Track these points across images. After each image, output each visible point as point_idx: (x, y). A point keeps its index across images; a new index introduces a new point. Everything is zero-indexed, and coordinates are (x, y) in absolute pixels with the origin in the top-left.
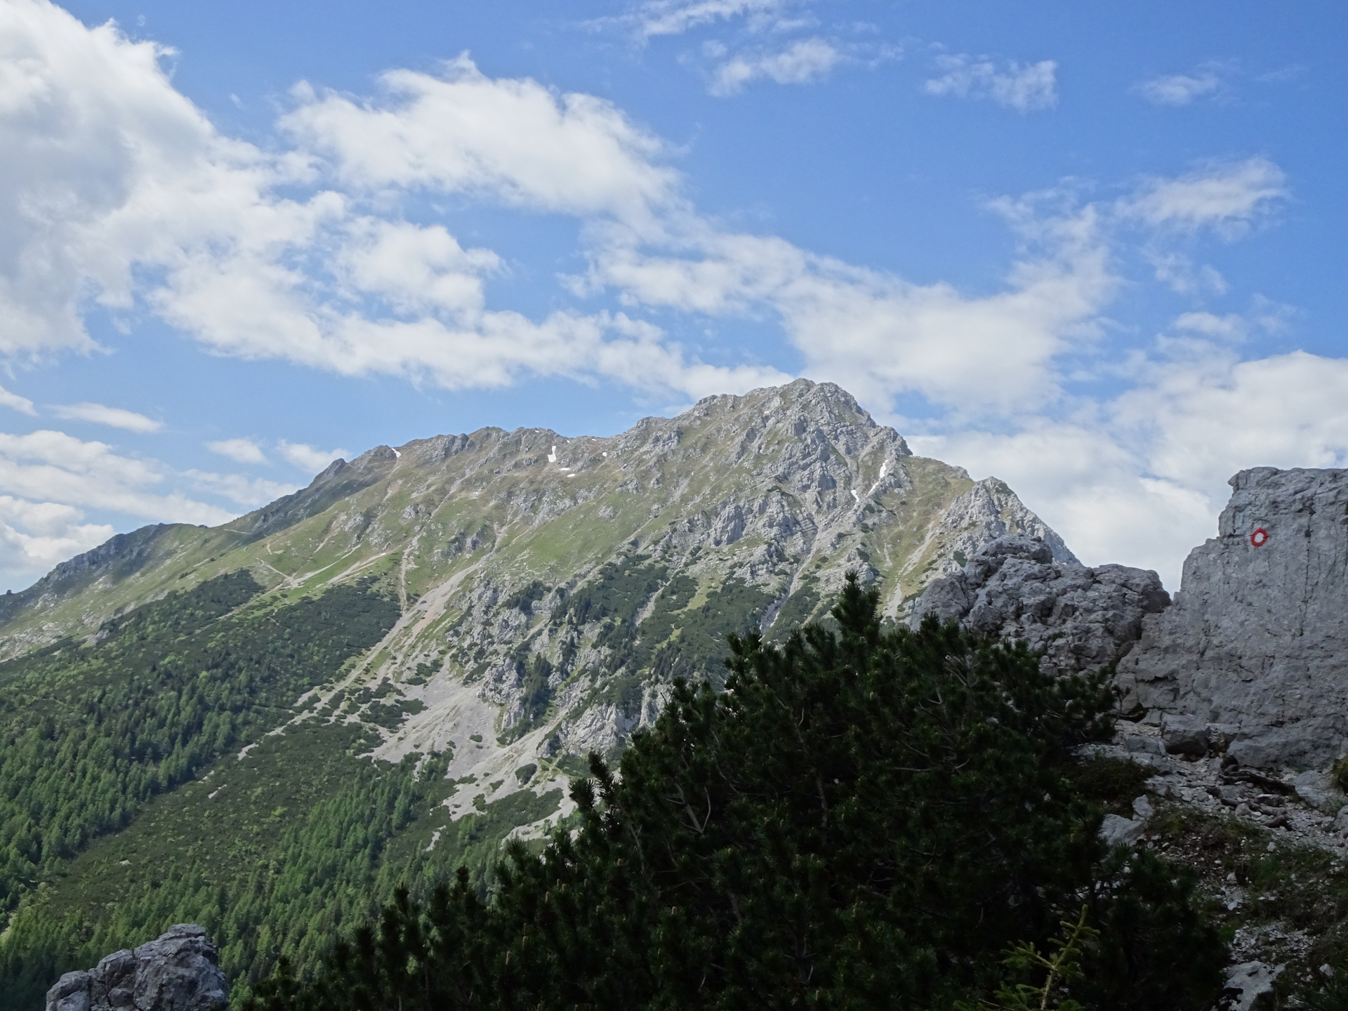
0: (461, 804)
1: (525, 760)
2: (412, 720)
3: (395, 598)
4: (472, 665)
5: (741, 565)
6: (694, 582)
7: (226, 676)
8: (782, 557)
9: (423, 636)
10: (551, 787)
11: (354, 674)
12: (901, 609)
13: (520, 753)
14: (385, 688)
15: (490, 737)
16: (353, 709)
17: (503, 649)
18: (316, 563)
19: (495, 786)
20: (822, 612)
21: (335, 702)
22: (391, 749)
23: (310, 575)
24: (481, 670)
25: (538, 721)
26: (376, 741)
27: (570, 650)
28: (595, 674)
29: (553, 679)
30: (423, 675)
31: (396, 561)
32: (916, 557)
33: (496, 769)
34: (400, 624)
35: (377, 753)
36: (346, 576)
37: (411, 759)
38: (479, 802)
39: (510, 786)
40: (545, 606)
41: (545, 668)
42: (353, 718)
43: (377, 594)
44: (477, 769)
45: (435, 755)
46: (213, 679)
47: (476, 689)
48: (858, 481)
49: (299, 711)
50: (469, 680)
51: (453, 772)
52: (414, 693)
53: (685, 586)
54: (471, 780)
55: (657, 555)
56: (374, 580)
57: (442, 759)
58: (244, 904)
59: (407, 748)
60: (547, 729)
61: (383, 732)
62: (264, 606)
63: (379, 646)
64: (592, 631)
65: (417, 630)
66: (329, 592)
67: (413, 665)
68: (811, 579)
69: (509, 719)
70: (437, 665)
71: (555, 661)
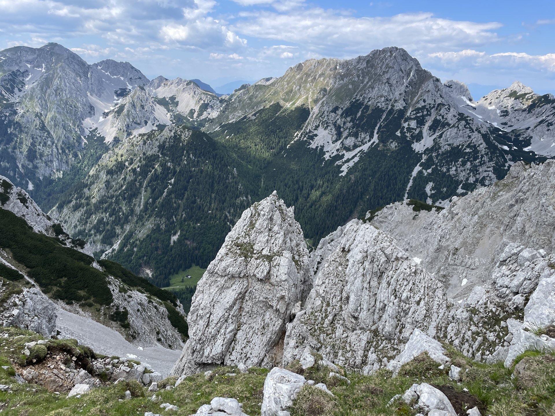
0: (327, 157)
1: (338, 147)
2: (316, 138)
3: (309, 109)
4: (325, 125)
5: (379, 102)
6: (369, 106)
7: (281, 131)
8: (387, 100)
9: (315, 118)
10: (342, 153)
11: (304, 128)
12: (411, 114)
13: (336, 146)
14: (310, 132)
15: (331, 142)
16: (305, 137)
17: (331, 122)
18: (291, 100)
19: (333, 153)
20: (395, 114)
21: (302, 135)
22: (313, 146)
23: (291, 103)
24: (327, 127)
25: (340, 139)
26: (310, 143)
27: (344, 123)
28: (350, 129)
29: (342, 130)
30: (317, 127)
31: (307, 98)
32: (416, 99)
33: (332, 149)
34: (311, 115)
35: (311, 146)
36: (298, 103)
37: (317, 147)
38: (330, 156)
39: (335, 153)
40: (340, 112)
41: (340, 127)
42: (305, 139)
43: (305, 108)
44: (329, 149)
45: (321, 146)
46: (279, 132)
47: (327, 131)
48: (405, 77)
49: (295, 137)
50: (325, 129)
51: (325, 150)
52: (315, 132)
53: (367, 107)
54: (328, 152)
55: (361, 99)
56: (304, 104)
57: (322, 147)
58: (296, 178)
59: (316, 145)
60: (341, 141)
61: (311, 141)
62: (284, 112)
63: (307, 121)
64: (349, 119)
65: (314, 117)
66: (296, 108)
67: (314, 125)
68: (393, 106)
69: (334, 139)
70: (319, 125)
71: (342, 126)
